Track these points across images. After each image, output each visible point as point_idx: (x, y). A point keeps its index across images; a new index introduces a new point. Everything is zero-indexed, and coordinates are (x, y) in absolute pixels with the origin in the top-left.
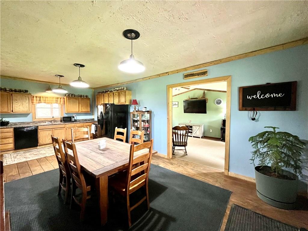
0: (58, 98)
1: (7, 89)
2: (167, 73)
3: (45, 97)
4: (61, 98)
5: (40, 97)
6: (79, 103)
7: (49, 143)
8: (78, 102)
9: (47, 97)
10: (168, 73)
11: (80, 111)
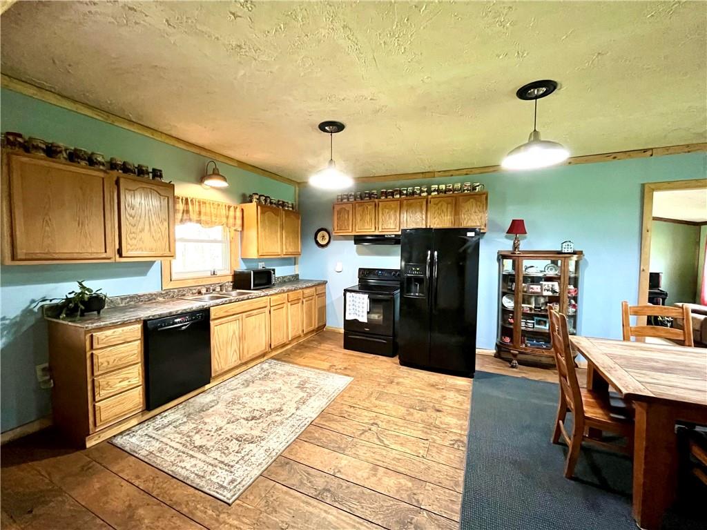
0: (229, 207)
1: (100, 159)
2: (645, 151)
3: (199, 202)
4: (235, 208)
5: (187, 199)
6: (282, 228)
7: (236, 364)
8: (279, 223)
9: (204, 203)
10: (649, 153)
11: (284, 251)
